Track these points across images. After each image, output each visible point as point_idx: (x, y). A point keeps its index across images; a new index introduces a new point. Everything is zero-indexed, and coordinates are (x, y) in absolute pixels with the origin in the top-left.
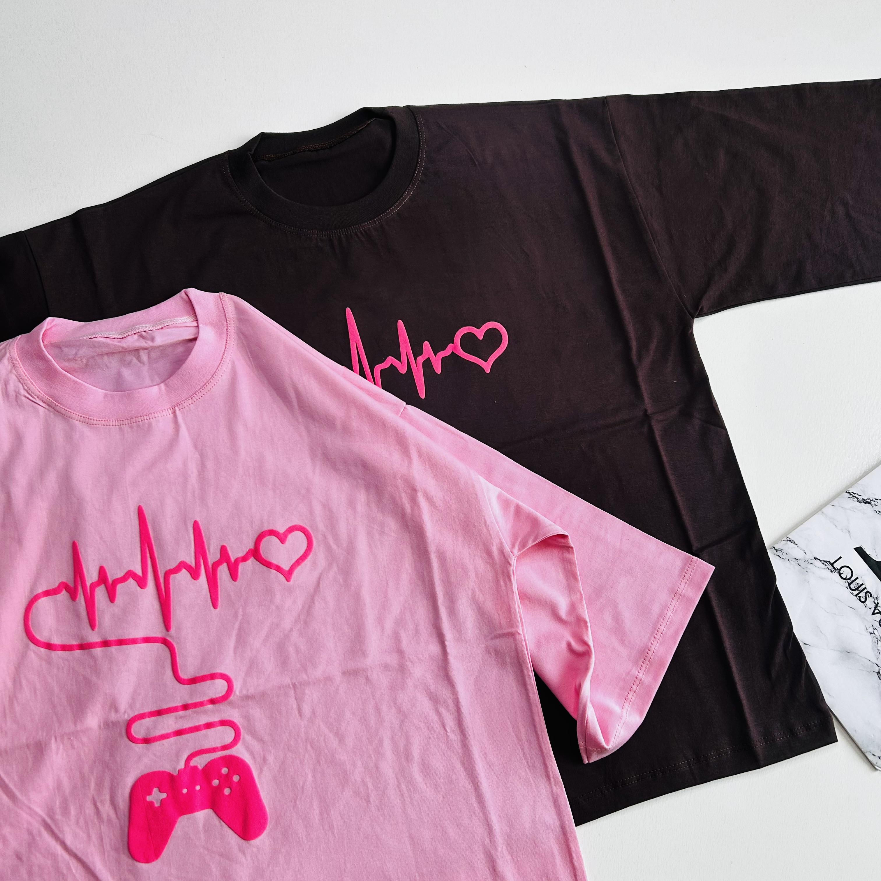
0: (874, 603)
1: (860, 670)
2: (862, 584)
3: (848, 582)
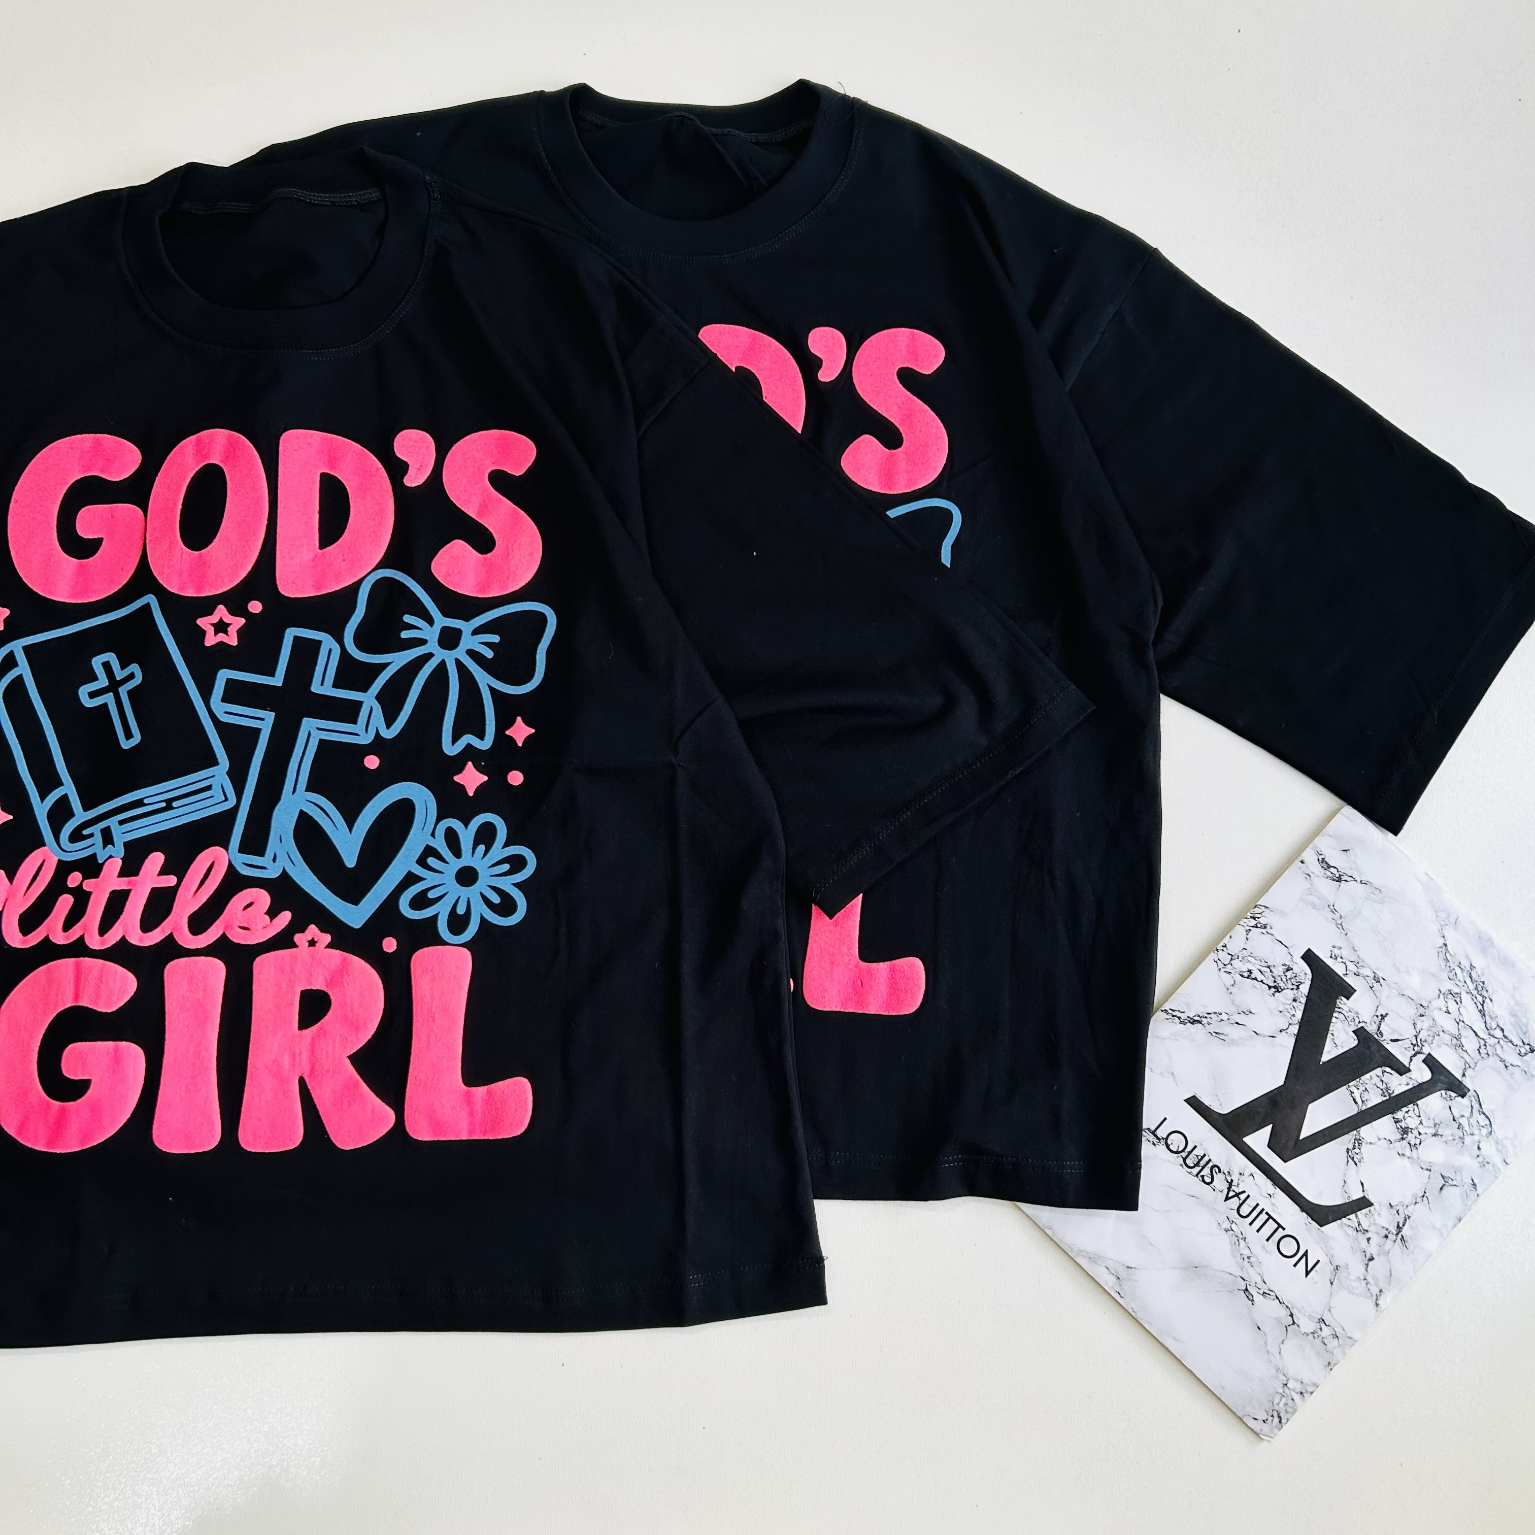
0: (1225, 1182)
2: (1205, 1155)
3: (1181, 1156)
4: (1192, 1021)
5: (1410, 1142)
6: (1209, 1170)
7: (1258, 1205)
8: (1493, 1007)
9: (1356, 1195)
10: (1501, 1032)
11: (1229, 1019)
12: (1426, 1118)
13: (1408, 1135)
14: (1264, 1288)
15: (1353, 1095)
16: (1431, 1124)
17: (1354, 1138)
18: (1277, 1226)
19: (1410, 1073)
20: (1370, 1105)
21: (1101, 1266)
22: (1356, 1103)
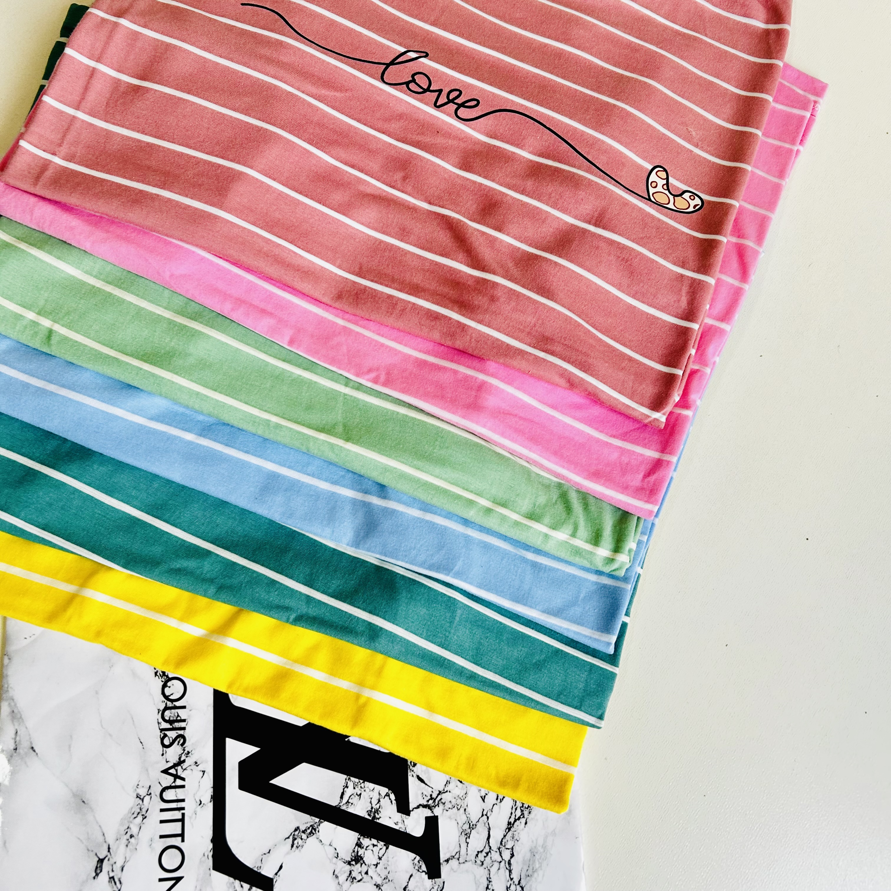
0: (178, 757)
1: (79, 839)
2: (184, 721)
3: (166, 704)
5: (352, 872)
7: (183, 800)
8: (523, 830)
9: (267, 871)
10: (510, 855)
12: (384, 865)
13: (356, 864)
14: (117, 874)
15: (346, 789)
16: (384, 874)
17: (312, 824)
18: (179, 832)
19: (407, 817)
20: (351, 810)
21: (14, 725)
22: (342, 797)
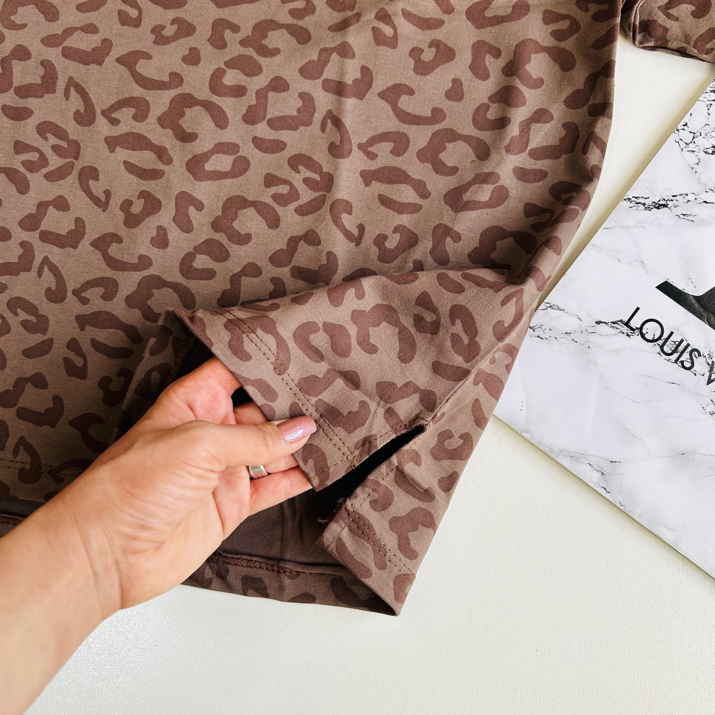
4: (657, 206)
6: (689, 353)
11: (696, 199)
